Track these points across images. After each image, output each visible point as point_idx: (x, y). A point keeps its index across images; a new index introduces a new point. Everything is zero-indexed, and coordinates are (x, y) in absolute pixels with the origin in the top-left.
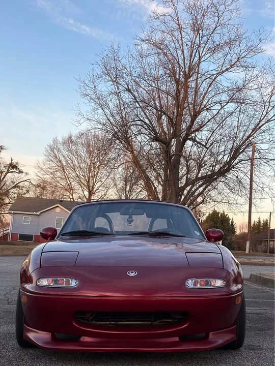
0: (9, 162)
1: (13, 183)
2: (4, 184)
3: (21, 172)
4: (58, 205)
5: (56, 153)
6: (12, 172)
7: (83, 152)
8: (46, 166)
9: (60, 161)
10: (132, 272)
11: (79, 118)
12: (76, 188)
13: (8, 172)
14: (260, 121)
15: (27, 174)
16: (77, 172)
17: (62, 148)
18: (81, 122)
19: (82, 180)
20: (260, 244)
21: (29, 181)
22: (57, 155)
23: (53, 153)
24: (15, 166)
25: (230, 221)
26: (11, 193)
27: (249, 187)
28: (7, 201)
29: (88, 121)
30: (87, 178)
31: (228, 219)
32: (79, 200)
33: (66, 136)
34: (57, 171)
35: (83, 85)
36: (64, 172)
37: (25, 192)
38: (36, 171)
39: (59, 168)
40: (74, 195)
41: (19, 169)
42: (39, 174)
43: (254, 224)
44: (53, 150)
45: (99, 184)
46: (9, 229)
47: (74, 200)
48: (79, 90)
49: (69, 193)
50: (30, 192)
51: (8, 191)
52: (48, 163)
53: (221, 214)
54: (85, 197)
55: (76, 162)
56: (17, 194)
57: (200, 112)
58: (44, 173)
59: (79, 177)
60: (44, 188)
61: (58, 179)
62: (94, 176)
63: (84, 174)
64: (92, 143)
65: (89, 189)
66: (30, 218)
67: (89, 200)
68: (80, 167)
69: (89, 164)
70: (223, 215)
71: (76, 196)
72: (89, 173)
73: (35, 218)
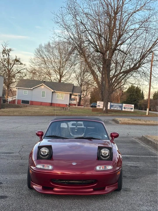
0: (14, 59)
1: (18, 70)
2: (12, 71)
3: (21, 64)
4: (43, 84)
5: (41, 53)
6: (17, 64)
7: (56, 53)
8: (36, 60)
9: (43, 58)
10: (74, 163)
11: (54, 36)
12: (53, 74)
13: (14, 64)
15: (25, 65)
16: (53, 65)
17: (44, 50)
19: (56, 69)
21: (26, 69)
22: (42, 54)
23: (39, 53)
24: (18, 60)
25: (141, 92)
26: (16, 76)
28: (14, 80)
29: (59, 38)
30: (59, 68)
31: (140, 90)
32: (55, 81)
33: (47, 43)
34: (42, 64)
35: (56, 16)
36: (46, 64)
37: (24, 75)
38: (30, 64)
39: (43, 62)
40: (51, 78)
41: (20, 62)
42: (32, 65)
44: (39, 51)
45: (66, 71)
46: (16, 97)
47: (51, 81)
48: (54, 20)
49: (49, 76)
50: (27, 76)
51: (14, 75)
52: (37, 59)
54: (58, 79)
55: (53, 59)
56: (20, 77)
57: (122, 35)
58: (35, 65)
59: (54, 67)
60: (34, 73)
61: (43, 68)
62: (63, 67)
63: (57, 66)
64: (62, 47)
65: (60, 74)
66: (27, 91)
67: (60, 81)
68: (55, 61)
69: (60, 60)
70: (137, 88)
71: (52, 78)
72: (60, 65)
73: (30, 91)
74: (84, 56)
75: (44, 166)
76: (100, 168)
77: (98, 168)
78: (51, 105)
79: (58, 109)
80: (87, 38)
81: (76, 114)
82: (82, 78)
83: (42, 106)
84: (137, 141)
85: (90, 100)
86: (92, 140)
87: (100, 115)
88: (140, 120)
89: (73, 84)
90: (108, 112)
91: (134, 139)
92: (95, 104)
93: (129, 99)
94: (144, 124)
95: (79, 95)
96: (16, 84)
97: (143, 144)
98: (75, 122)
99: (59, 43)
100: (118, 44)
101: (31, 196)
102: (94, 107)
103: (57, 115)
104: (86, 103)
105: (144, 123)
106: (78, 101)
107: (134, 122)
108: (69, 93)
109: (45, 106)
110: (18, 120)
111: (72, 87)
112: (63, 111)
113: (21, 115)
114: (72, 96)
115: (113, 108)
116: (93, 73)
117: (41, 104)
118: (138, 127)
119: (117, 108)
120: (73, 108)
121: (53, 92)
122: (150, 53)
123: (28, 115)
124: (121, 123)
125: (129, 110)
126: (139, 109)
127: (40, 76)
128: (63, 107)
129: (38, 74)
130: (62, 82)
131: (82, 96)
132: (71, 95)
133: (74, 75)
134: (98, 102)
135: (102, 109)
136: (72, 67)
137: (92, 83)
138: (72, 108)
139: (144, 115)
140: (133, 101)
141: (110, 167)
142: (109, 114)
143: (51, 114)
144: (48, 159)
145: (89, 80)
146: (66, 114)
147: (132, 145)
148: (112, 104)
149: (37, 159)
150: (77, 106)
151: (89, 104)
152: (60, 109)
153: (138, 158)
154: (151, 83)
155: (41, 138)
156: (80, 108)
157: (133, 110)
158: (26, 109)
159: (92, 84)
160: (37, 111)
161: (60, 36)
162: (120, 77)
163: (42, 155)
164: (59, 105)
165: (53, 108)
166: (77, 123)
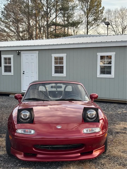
75: (25, 131)
76: (87, 131)
77: (85, 131)
86: (73, 101)
141: (97, 130)
144: (29, 122)
149: (17, 124)
155: (20, 101)
163: (23, 119)
166: (56, 85)
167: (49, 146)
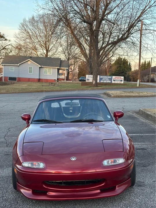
1: (2, 47)
3: (6, 40)
4: (29, 60)
5: (26, 28)
6: (1, 40)
7: (41, 26)
8: (20, 36)
9: (28, 33)
10: (73, 158)
11: (37, 8)
12: (39, 49)
14: (146, 7)
15: (9, 41)
16: (39, 39)
17: (29, 25)
18: (39, 10)
19: (42, 43)
20: (146, 76)
21: (11, 45)
22: (26, 29)
23: (24, 28)
24: (2, 36)
25: (129, 63)
26: (1, 53)
27: (139, 46)
29: (43, 10)
30: (44, 42)
31: (127, 62)
32: (41, 56)
33: (31, 17)
34: (27, 39)
36: (31, 39)
37: (10, 52)
38: (15, 39)
39: (28, 37)
41: (5, 38)
42: (16, 41)
43: (142, 64)
44: (23, 25)
45: (52, 45)
46: (2, 74)
47: (38, 56)
49: (35, 51)
50: (13, 52)
52: (22, 34)
53: (123, 59)
54: (45, 54)
55: (38, 33)
56: (5, 53)
57: (110, 3)
58: (20, 40)
59: (40, 42)
60: (20, 49)
61: (28, 43)
62: (49, 41)
63: (42, 40)
64: (47, 21)
65: (46, 49)
66: (14, 68)
67: (47, 55)
68: (40, 36)
69: (45, 34)
70: (125, 60)
71: (39, 53)
72: (46, 39)
73: (17, 68)
74: (70, 28)
75: (32, 164)
76: (108, 162)
78: (39, 81)
79: (46, 84)
80: (73, 8)
81: (66, 89)
82: (69, 52)
83: (29, 83)
84: (135, 115)
85: (78, 74)
87: (90, 88)
88: (132, 92)
89: (61, 58)
90: (98, 86)
91: (131, 113)
92: (84, 78)
93: (117, 71)
94: (138, 96)
95: (67, 69)
96: (1, 61)
97: (142, 120)
98: (69, 101)
99: (43, 16)
100: (105, 14)
101: (18, 203)
102: (83, 81)
103: (46, 91)
104: (74, 78)
105: (137, 94)
106: (66, 75)
107: (127, 95)
108: (57, 68)
109: (32, 82)
110: (4, 98)
111: (60, 62)
112: (52, 86)
113: (8, 93)
114: (60, 70)
115: (103, 81)
116: (80, 45)
117: (29, 80)
118: (132, 99)
119: (107, 81)
120: (62, 83)
121: (40, 67)
122: (138, 22)
123: (15, 93)
124: (113, 96)
125: (119, 82)
126: (128, 81)
127: (26, 51)
128: (51, 82)
129: (23, 49)
130: (48, 56)
131: (70, 70)
132: (58, 70)
133: (60, 49)
134: (87, 76)
135: (92, 83)
136: (58, 41)
137: (79, 56)
138: (60, 83)
139: (135, 87)
140: (121, 73)
141: (121, 161)
142: (99, 88)
143: (39, 90)
145: (77, 54)
146: (55, 89)
147: (131, 120)
148: (101, 77)
149: (23, 155)
150: (65, 81)
151: (77, 78)
152: (48, 84)
153: (142, 136)
154: (141, 54)
155: (28, 123)
156: (69, 82)
157: (122, 82)
158: (13, 86)
159: (80, 58)
160: (24, 87)
161: (44, 7)
162: (109, 49)
164: (47, 81)
165: (41, 83)
166: (72, 101)
167: (62, 181)
